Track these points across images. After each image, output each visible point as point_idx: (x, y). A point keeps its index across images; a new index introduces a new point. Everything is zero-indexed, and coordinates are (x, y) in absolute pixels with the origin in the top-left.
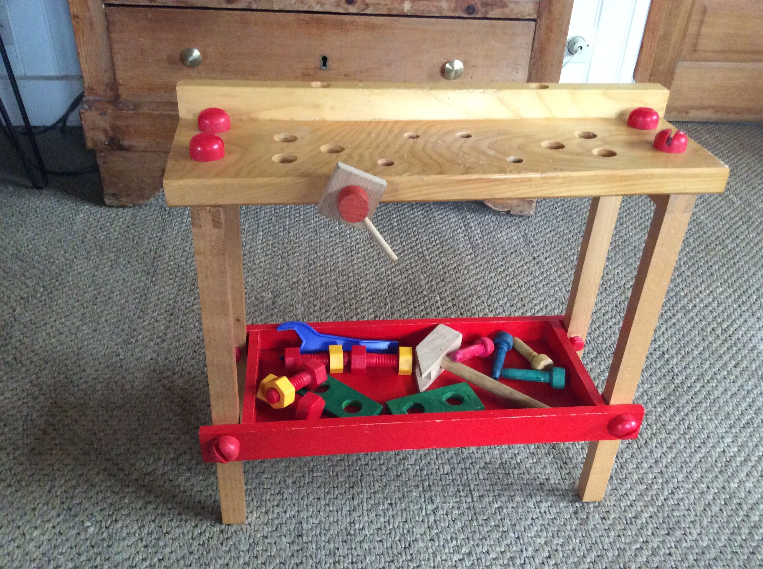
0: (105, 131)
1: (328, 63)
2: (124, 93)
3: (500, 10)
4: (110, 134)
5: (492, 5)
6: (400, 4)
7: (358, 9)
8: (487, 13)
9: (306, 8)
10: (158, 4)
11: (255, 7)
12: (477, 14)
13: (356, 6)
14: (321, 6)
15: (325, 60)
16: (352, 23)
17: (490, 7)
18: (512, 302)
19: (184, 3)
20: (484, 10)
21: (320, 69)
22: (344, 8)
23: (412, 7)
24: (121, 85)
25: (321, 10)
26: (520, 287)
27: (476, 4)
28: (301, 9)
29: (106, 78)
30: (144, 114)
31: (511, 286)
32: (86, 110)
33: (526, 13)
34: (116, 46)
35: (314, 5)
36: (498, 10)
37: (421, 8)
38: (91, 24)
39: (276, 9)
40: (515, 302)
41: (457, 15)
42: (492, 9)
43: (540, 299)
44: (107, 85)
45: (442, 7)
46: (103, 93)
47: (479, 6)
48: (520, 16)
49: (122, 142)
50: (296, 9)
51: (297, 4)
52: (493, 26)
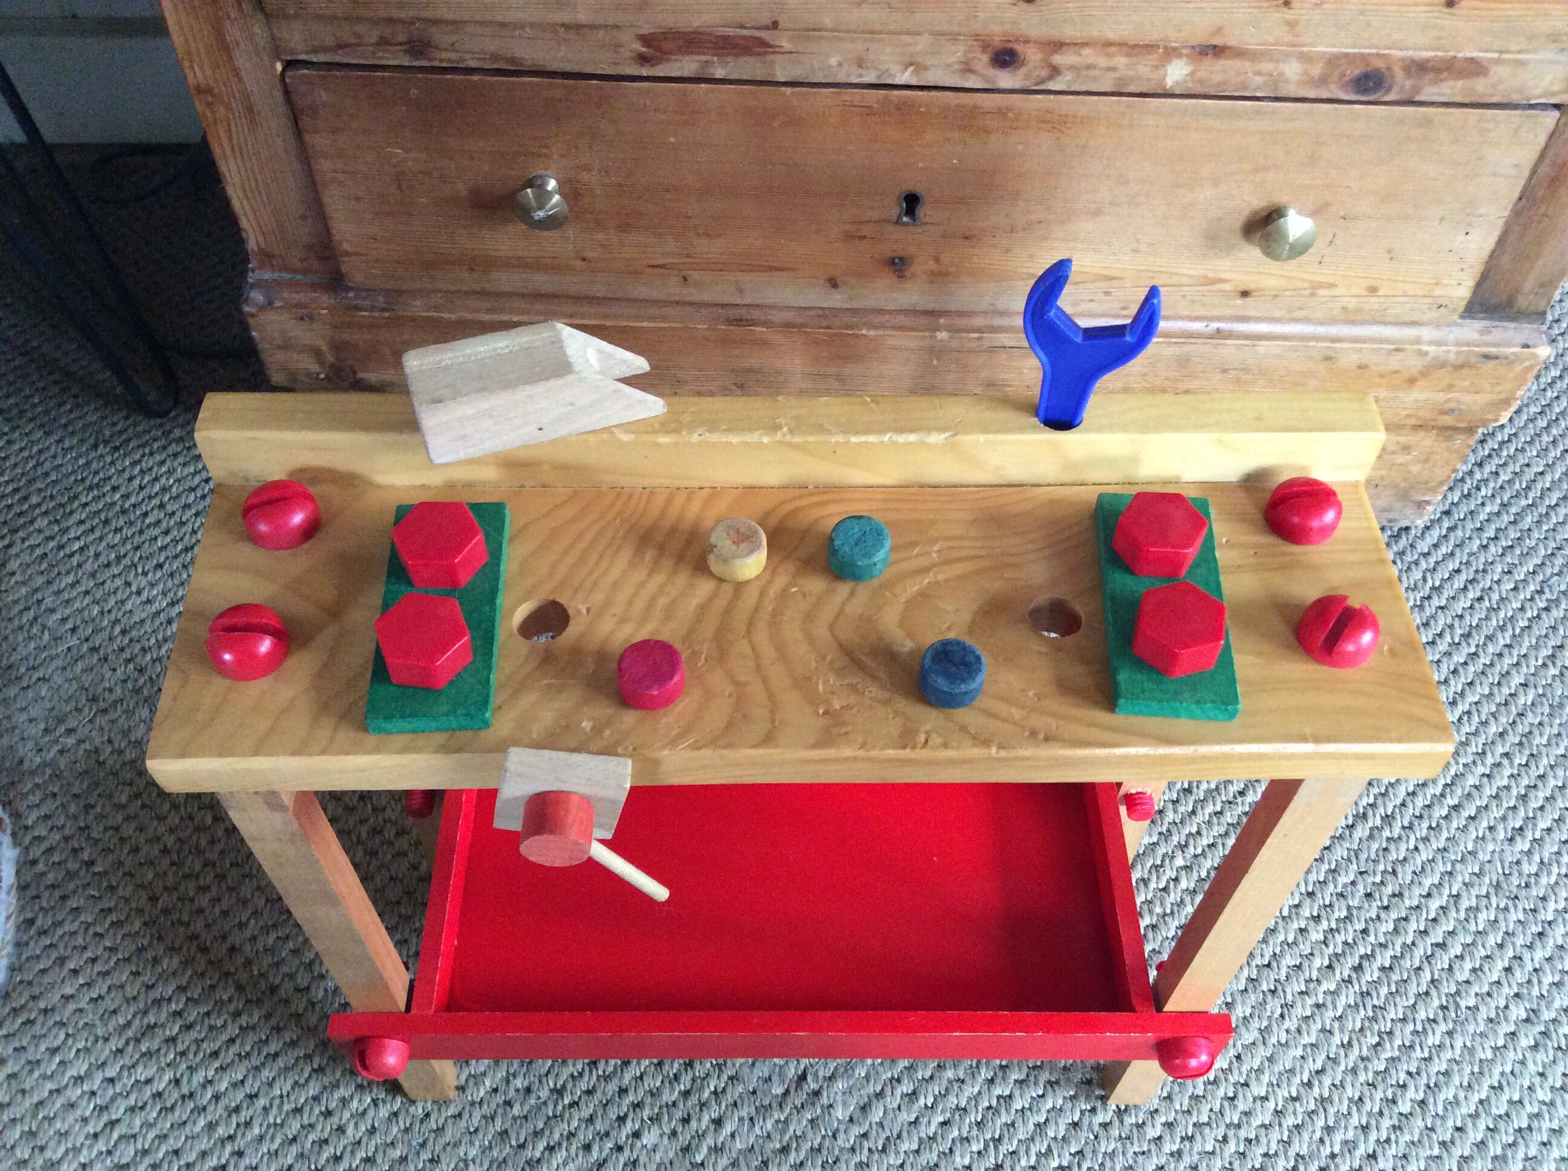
0: (317, 354)
1: (921, 211)
2: (355, 271)
3: (1460, 84)
4: (330, 358)
5: (1438, 70)
6: (1157, 67)
7: (1027, 77)
8: (1417, 90)
9: (870, 78)
10: (436, 64)
11: (719, 73)
12: (1389, 90)
13: (1023, 71)
14: (916, 72)
15: (912, 202)
16: (1001, 113)
17: (1432, 75)
18: (1370, 879)
19: (513, 60)
20: (1409, 83)
21: (898, 222)
22: (984, 78)
23: (1192, 74)
24: (348, 254)
25: (914, 81)
26: (1388, 819)
27: (1389, 69)
28: (856, 81)
29: (304, 233)
30: (414, 319)
31: (1365, 816)
32: (262, 308)
33: (1539, 91)
34: (324, 166)
35: (895, 68)
36: (1452, 83)
37: (1217, 78)
38: (250, 109)
39: (782, 80)
40: (1378, 879)
41: (1325, 95)
42: (1436, 82)
43: (1440, 867)
44: (309, 247)
45: (1281, 74)
46: (298, 264)
47: (1399, 74)
48: (1516, 98)
49: (361, 375)
50: (841, 78)
51: (846, 68)
52: (1428, 122)
